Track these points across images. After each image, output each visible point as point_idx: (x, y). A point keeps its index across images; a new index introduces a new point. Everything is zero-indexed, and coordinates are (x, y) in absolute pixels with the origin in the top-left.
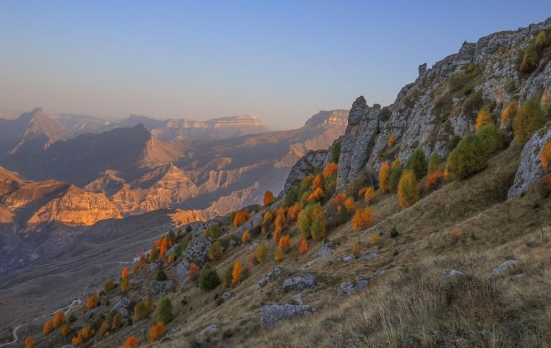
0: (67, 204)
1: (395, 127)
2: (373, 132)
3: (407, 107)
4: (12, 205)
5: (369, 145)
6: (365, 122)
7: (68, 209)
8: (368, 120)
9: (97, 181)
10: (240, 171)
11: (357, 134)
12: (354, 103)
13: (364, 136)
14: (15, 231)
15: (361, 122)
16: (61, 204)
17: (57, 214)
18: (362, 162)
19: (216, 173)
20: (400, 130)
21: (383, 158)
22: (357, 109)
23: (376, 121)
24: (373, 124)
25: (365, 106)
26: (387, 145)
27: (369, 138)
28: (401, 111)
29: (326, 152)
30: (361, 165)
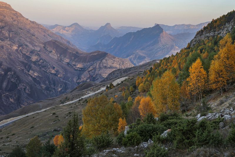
0: (105, 65)
4: (75, 66)
7: (106, 67)
9: (132, 56)
14: (75, 81)
16: (101, 64)
17: (99, 71)
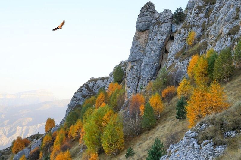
1: (194, 25)
2: (165, 37)
3: (207, 3)
5: (161, 50)
6: (156, 26)
8: (159, 23)
10: (38, 126)
11: (147, 40)
12: (143, 8)
13: (155, 41)
15: (151, 27)
18: (154, 70)
19: (21, 128)
20: (201, 28)
21: (186, 56)
22: (146, 13)
23: (168, 25)
24: (165, 27)
25: (154, 12)
26: (185, 45)
27: (161, 43)
28: (199, 8)
29: (107, 78)
30: (153, 73)
